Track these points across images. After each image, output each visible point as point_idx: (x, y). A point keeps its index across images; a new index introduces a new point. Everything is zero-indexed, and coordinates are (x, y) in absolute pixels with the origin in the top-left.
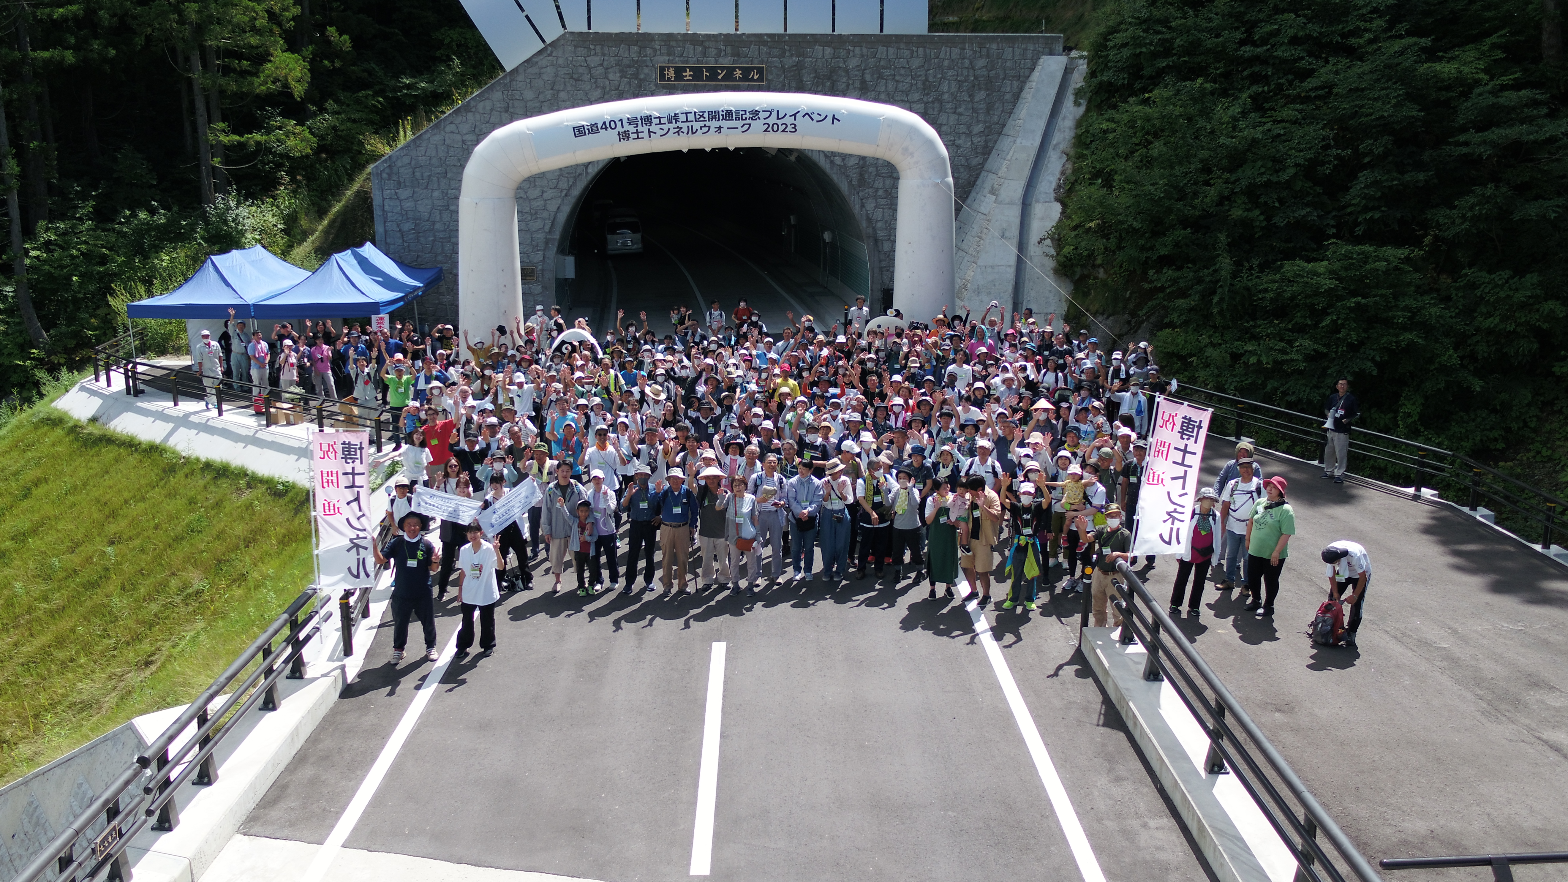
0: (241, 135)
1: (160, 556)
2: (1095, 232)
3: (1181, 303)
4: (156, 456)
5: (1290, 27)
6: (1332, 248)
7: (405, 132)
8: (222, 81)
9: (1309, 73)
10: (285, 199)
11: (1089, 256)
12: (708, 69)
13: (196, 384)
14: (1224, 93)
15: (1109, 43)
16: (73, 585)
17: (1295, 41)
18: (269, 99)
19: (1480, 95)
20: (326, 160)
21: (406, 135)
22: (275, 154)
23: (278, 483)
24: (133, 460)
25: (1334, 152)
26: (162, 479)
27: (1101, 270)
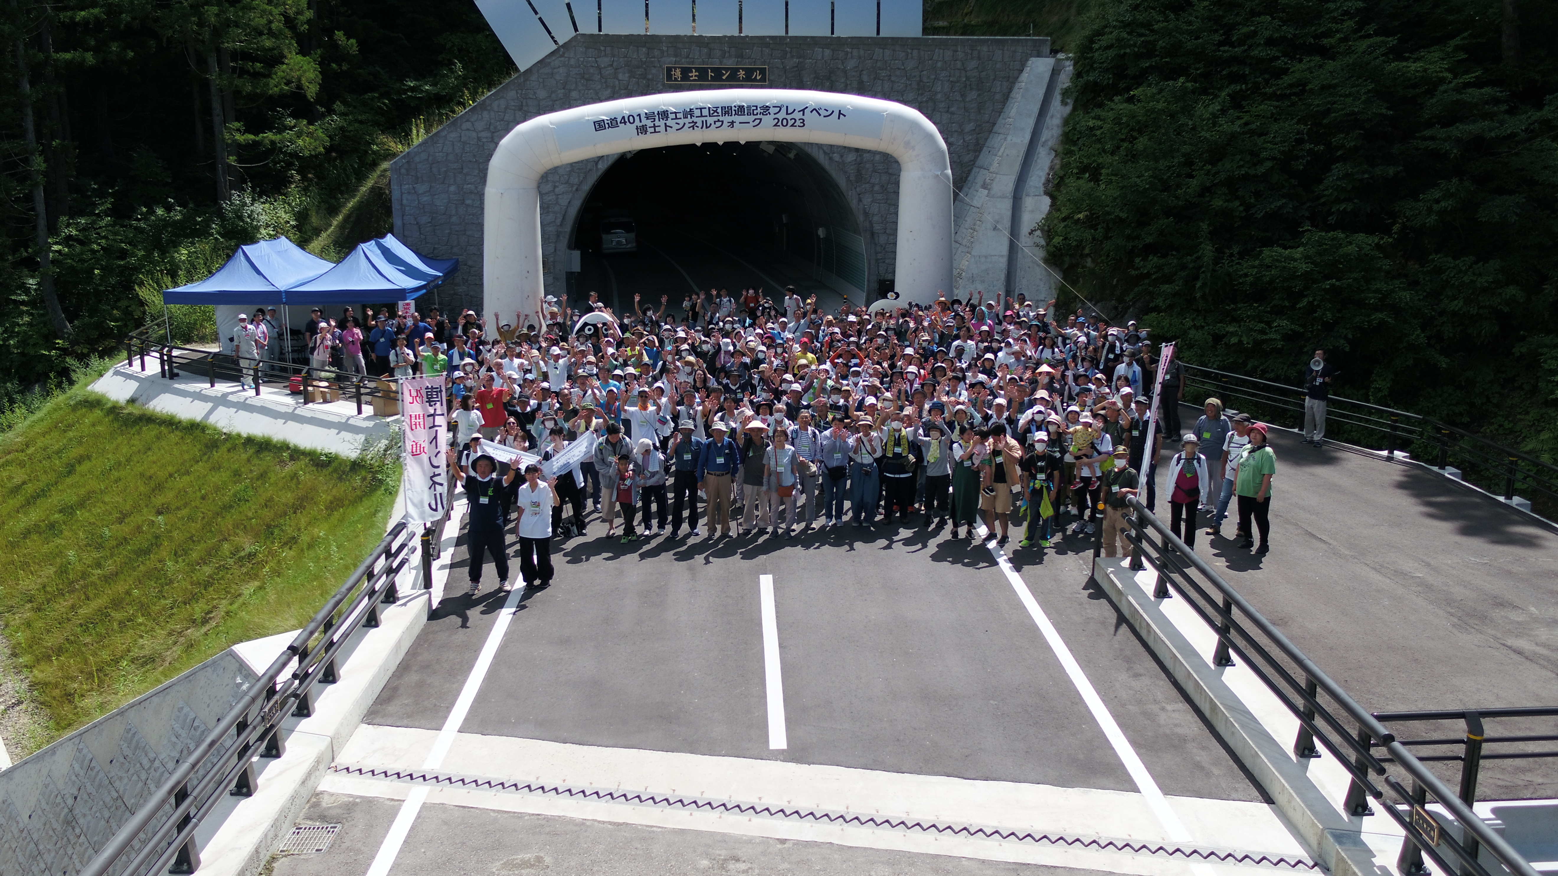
0: (256, 134)
1: (209, 524)
2: (1084, 223)
3: (1166, 288)
4: (198, 432)
5: (1266, 29)
6: (1307, 235)
7: (418, 131)
8: (238, 82)
9: (1285, 71)
10: (296, 197)
11: (1077, 246)
12: (713, 70)
13: (233, 366)
14: (1205, 92)
15: (1096, 46)
16: (125, 553)
17: (1270, 42)
18: (283, 100)
19: (1445, 92)
20: (335, 159)
21: (419, 135)
22: (285, 153)
23: (321, 454)
24: (174, 437)
25: (1308, 146)
26: (205, 454)
27: (1089, 260)
